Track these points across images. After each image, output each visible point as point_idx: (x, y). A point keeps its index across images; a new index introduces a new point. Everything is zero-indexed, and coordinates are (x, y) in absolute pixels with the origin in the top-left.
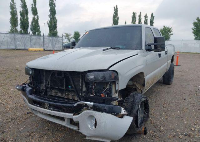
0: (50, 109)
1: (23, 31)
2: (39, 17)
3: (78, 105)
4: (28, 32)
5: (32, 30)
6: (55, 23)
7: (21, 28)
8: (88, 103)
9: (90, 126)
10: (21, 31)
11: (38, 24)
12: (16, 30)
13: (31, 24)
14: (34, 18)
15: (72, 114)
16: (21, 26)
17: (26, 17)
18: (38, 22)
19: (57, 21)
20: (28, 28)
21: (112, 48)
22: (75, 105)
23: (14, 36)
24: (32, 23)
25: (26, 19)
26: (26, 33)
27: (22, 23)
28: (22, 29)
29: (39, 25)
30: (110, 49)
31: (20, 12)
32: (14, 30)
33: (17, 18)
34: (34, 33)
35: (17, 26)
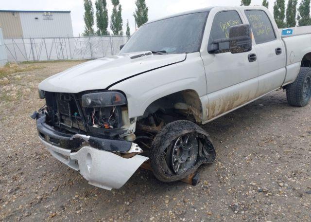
0: (51, 143)
1: (101, 32)
2: (122, 8)
3: (74, 138)
4: (107, 32)
5: (112, 28)
6: (145, 13)
7: (98, 27)
8: (84, 136)
9: (89, 167)
10: (98, 32)
11: (121, 18)
12: (92, 30)
13: (111, 19)
14: (114, 10)
15: (70, 151)
16: (98, 24)
17: (103, 10)
18: (121, 15)
19: (147, 9)
20: (107, 27)
21: (154, 53)
22: (71, 139)
23: (89, 39)
24: (112, 17)
25: (104, 13)
26: (105, 33)
27: (99, 20)
28: (100, 29)
29: (122, 20)
30: (147, 54)
31: (96, 4)
32: (90, 30)
33: (92, 14)
34: (116, 33)
35: (93, 24)
